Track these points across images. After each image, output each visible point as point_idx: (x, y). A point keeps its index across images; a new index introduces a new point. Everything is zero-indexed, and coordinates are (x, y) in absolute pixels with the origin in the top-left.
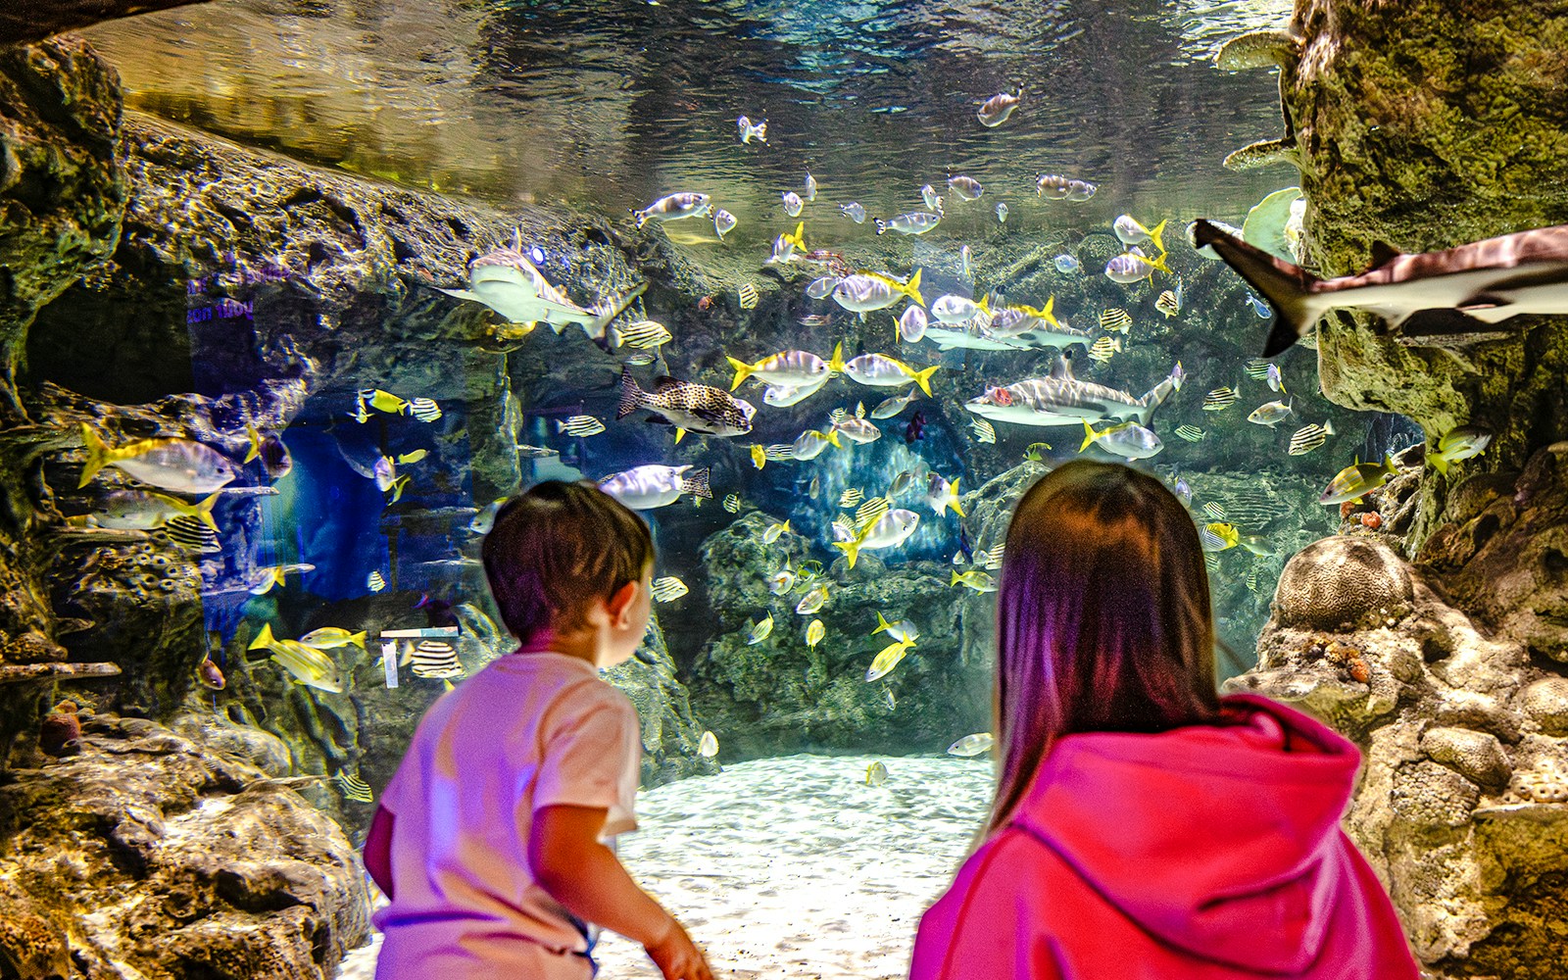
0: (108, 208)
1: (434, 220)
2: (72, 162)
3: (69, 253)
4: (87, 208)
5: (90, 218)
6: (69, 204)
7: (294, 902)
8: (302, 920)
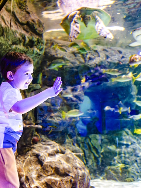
0: (42, 45)
2: (36, 38)
3: (36, 54)
4: (39, 46)
5: (39, 48)
6: (36, 45)
7: (69, 175)
8: (70, 179)
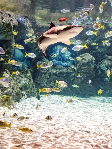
1: (6, 14)
